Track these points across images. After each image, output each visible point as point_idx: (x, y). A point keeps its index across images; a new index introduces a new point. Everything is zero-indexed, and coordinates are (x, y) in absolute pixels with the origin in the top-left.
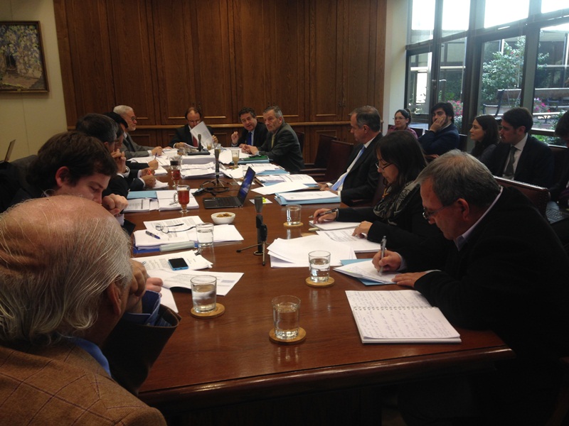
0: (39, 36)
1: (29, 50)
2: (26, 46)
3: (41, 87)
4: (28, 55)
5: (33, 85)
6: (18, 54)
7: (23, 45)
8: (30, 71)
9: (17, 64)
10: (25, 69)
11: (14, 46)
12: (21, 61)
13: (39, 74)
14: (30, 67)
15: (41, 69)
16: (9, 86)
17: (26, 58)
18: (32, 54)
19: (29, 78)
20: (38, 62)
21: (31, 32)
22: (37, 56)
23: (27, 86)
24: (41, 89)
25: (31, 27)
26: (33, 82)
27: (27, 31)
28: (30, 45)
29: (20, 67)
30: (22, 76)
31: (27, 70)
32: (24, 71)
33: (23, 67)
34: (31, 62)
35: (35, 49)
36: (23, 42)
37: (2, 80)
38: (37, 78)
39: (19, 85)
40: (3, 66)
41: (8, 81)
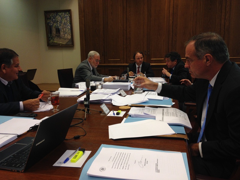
0: (71, 17)
1: (66, 25)
2: (65, 23)
3: (71, 43)
5: (67, 43)
6: (61, 27)
7: (63, 22)
8: (66, 35)
9: (61, 32)
11: (60, 23)
12: (62, 31)
13: (69, 37)
14: (66, 33)
15: (71, 34)
16: (57, 43)
17: (64, 29)
18: (67, 27)
19: (65, 39)
20: (70, 31)
21: (67, 15)
22: (69, 27)
23: (64, 43)
24: (70, 45)
25: (67, 13)
26: (67, 41)
27: (65, 15)
28: (67, 22)
29: (62, 33)
30: (62, 38)
31: (65, 35)
32: (63, 36)
33: (63, 33)
35: (69, 24)
36: (63, 21)
37: (54, 40)
38: (69, 39)
39: (61, 43)
40: (55, 33)
41: (56, 41)
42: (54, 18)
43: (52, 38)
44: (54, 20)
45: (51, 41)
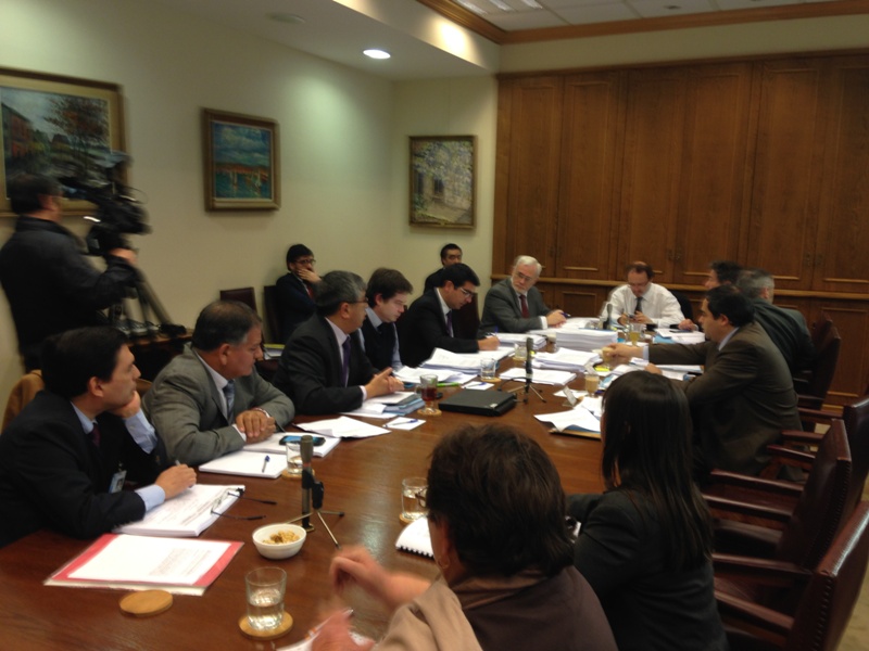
0: (473, 155)
1: (461, 173)
2: (458, 168)
3: (466, 220)
4: (458, 180)
5: (459, 219)
6: (448, 178)
7: (455, 167)
8: (459, 200)
9: (445, 190)
10: (453, 197)
11: (446, 167)
12: (450, 187)
13: (466, 204)
14: (459, 195)
15: (470, 198)
16: (433, 218)
17: (456, 184)
18: (463, 178)
19: (455, 209)
20: (469, 188)
21: (464, 148)
22: (468, 180)
23: (451, 217)
24: (466, 224)
25: (467, 143)
26: (459, 214)
27: (461, 149)
28: (463, 167)
29: (447, 193)
30: (448, 206)
31: (455, 198)
32: (452, 200)
33: (451, 195)
34: (461, 189)
35: (467, 171)
36: (455, 163)
37: (426, 210)
38: (465, 210)
39: (443, 218)
40: (430, 193)
41: (432, 212)
42: (432, 155)
43: (422, 205)
44: (431, 159)
45: (420, 212)
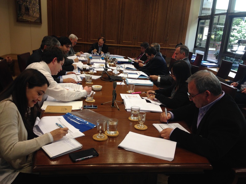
1: (35, 5)
2: (34, 3)
4: (34, 7)
5: (35, 20)
6: (30, 6)
7: (32, 3)
8: (35, 14)
9: (30, 11)
10: (33, 13)
11: (29, 3)
12: (31, 9)
13: (38, 16)
14: (35, 12)
15: (39, 14)
16: (26, 20)
17: (33, 9)
18: (36, 7)
19: (34, 17)
20: (38, 10)
22: (38, 8)
23: (33, 20)
24: (39, 22)
26: (36, 19)
28: (36, 3)
30: (31, 16)
31: (33, 14)
32: (32, 14)
33: (32, 12)
34: (35, 10)
35: (38, 5)
36: (33, 1)
37: (23, 17)
38: (37, 18)
39: (29, 20)
40: (24, 11)
41: (25, 18)
43: (21, 15)
45: (20, 17)
